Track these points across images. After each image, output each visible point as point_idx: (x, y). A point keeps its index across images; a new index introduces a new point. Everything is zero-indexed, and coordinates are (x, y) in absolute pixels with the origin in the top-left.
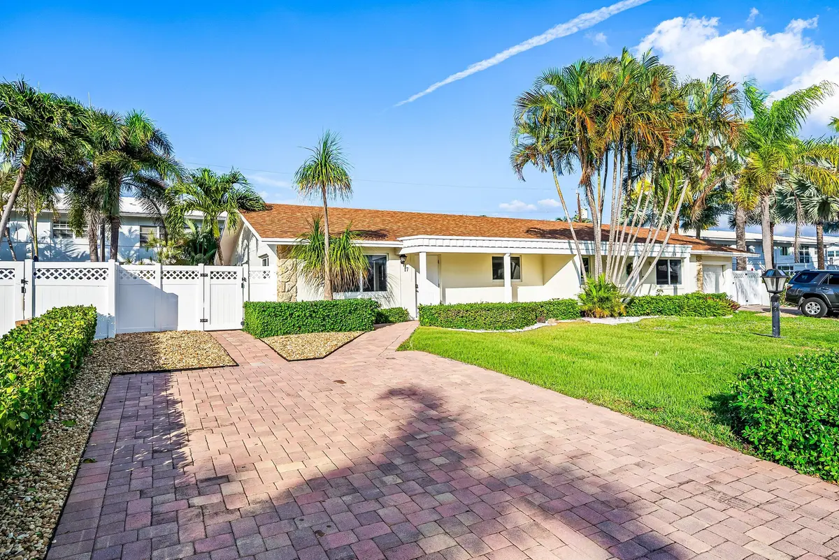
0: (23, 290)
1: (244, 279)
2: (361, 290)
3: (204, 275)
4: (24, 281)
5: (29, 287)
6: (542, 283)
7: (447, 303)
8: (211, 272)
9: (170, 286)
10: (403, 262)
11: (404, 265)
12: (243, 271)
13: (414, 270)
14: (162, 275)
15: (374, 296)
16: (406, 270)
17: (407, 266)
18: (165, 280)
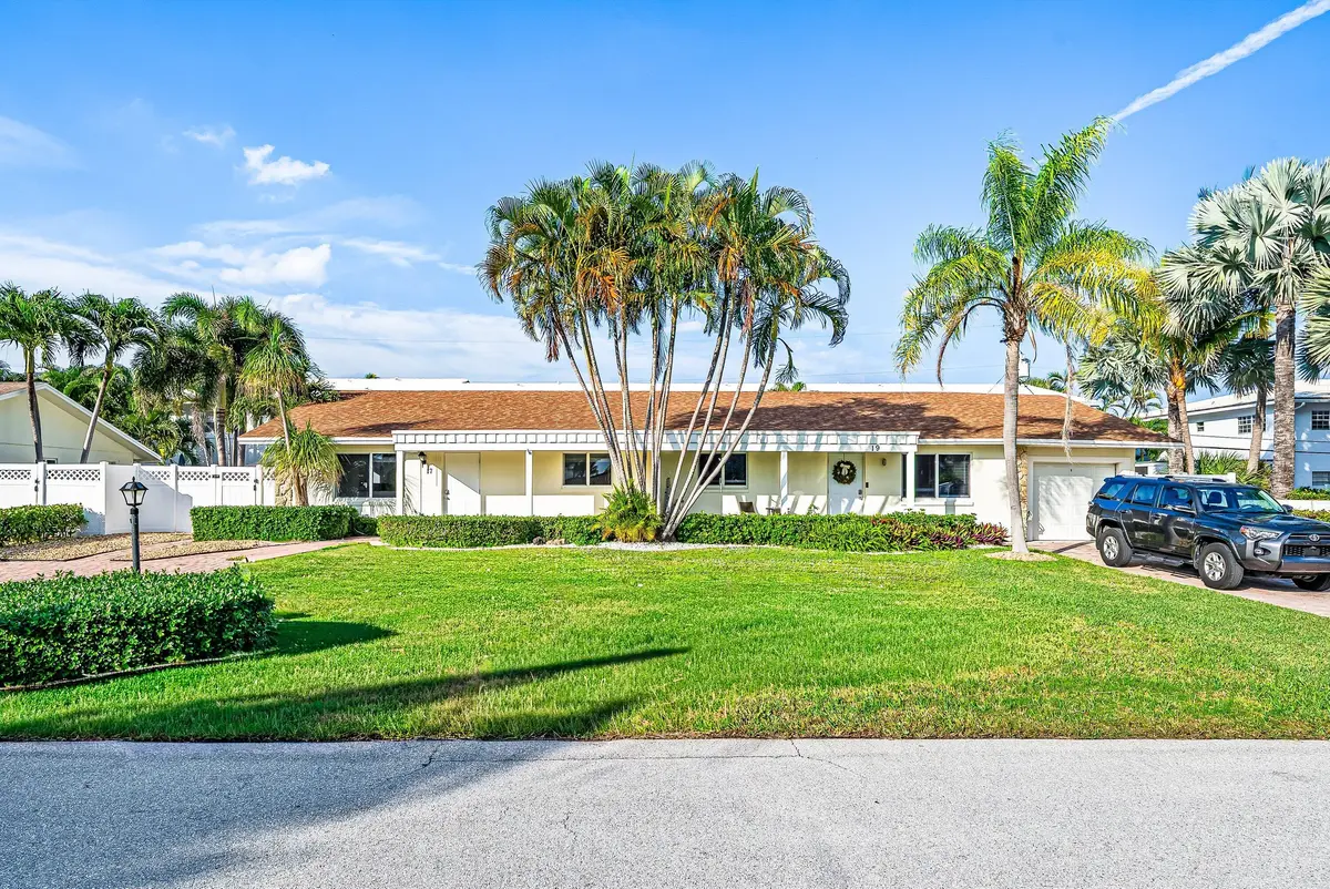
0: (36, 489)
1: (256, 481)
2: (371, 495)
3: (216, 477)
4: (37, 482)
5: (40, 486)
7: (488, 514)
8: (224, 474)
9: (185, 487)
10: (424, 462)
11: (425, 466)
12: (255, 472)
13: (440, 472)
14: (178, 476)
15: (380, 502)
16: (429, 471)
17: (431, 467)
18: (180, 481)
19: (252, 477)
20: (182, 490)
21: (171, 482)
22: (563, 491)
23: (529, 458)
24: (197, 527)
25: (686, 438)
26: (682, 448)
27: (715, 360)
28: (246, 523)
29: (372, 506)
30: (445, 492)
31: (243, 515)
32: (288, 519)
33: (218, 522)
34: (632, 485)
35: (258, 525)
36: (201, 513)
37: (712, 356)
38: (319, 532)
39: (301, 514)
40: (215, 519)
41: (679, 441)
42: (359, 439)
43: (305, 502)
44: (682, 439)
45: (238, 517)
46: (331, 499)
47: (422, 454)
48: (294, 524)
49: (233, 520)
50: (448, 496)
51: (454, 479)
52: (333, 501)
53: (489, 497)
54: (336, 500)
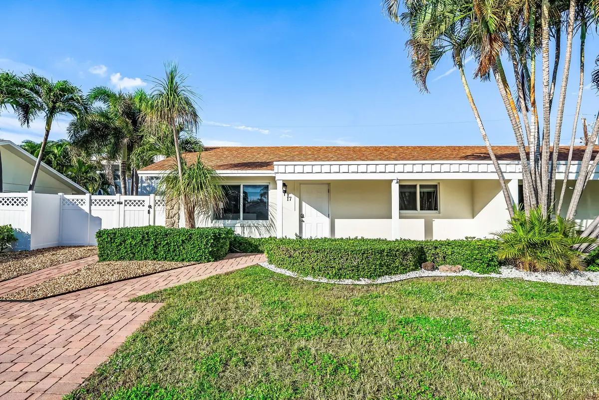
1: (150, 207)
2: (241, 218)
3: (120, 203)
6: (471, 216)
8: (126, 201)
9: (97, 211)
10: (285, 191)
11: (286, 194)
12: (149, 199)
13: (297, 199)
14: (91, 203)
15: (254, 225)
16: (289, 199)
17: (290, 195)
18: (93, 206)
19: (147, 204)
20: (94, 214)
21: (86, 208)
24: (102, 248)
28: (145, 245)
29: (243, 226)
30: (301, 217)
31: (143, 237)
32: (183, 241)
33: (121, 244)
35: (156, 247)
36: (105, 236)
39: (194, 237)
40: (118, 241)
42: (236, 171)
45: (138, 240)
46: (210, 221)
47: (285, 185)
48: (188, 246)
49: (134, 243)
50: (303, 219)
51: (307, 205)
52: (212, 223)
53: (336, 220)
54: (214, 223)
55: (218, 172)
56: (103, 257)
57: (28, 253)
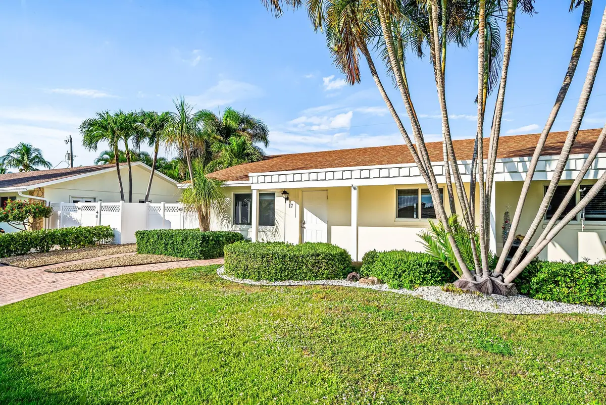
3: (181, 210)
4: (97, 212)
5: (99, 215)
10: (287, 199)
11: (288, 202)
13: (298, 206)
15: (262, 230)
16: (291, 206)
17: (292, 202)
18: (166, 212)
20: (167, 218)
21: (161, 213)
22: (396, 223)
23: (354, 194)
25: (530, 166)
26: (526, 178)
27: (576, 57)
30: (302, 223)
34: (455, 221)
37: (571, 52)
38: (201, 252)
41: (521, 169)
43: (206, 228)
44: (525, 166)
46: (230, 225)
47: (285, 192)
50: (305, 226)
51: (309, 212)
52: (232, 227)
53: (333, 228)
54: (233, 227)
55: (228, 183)
56: (139, 251)
57: (119, 245)
